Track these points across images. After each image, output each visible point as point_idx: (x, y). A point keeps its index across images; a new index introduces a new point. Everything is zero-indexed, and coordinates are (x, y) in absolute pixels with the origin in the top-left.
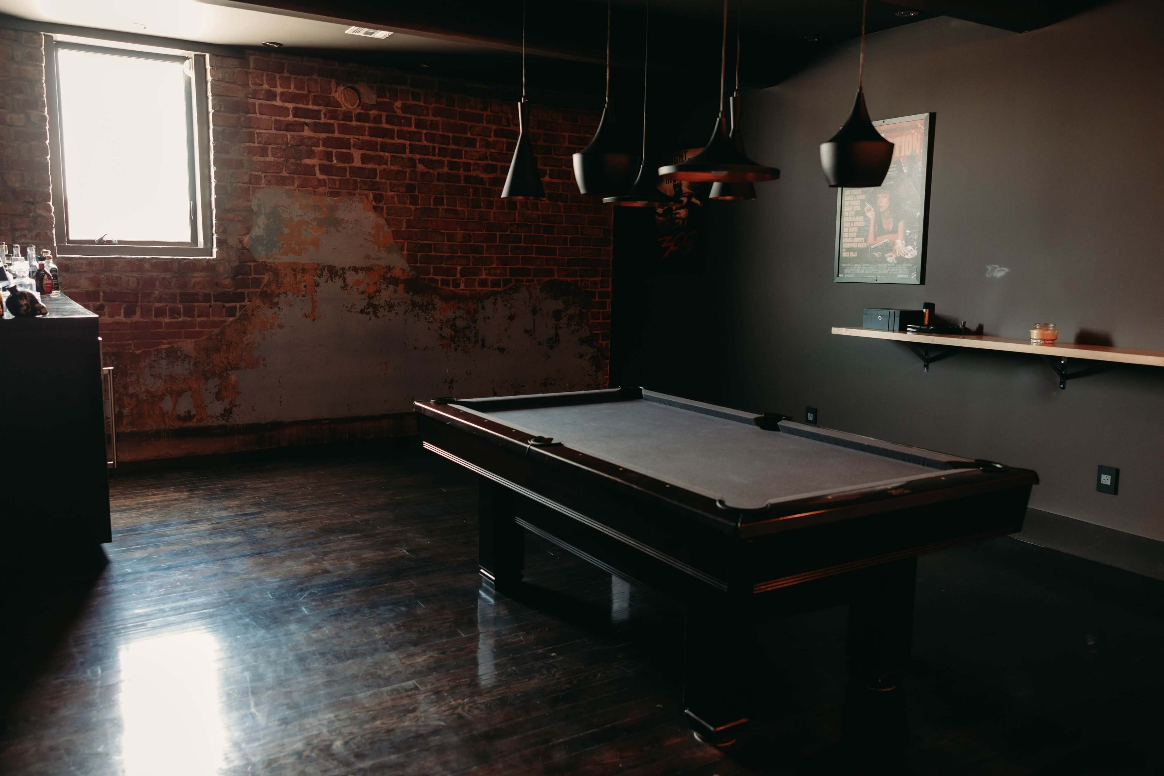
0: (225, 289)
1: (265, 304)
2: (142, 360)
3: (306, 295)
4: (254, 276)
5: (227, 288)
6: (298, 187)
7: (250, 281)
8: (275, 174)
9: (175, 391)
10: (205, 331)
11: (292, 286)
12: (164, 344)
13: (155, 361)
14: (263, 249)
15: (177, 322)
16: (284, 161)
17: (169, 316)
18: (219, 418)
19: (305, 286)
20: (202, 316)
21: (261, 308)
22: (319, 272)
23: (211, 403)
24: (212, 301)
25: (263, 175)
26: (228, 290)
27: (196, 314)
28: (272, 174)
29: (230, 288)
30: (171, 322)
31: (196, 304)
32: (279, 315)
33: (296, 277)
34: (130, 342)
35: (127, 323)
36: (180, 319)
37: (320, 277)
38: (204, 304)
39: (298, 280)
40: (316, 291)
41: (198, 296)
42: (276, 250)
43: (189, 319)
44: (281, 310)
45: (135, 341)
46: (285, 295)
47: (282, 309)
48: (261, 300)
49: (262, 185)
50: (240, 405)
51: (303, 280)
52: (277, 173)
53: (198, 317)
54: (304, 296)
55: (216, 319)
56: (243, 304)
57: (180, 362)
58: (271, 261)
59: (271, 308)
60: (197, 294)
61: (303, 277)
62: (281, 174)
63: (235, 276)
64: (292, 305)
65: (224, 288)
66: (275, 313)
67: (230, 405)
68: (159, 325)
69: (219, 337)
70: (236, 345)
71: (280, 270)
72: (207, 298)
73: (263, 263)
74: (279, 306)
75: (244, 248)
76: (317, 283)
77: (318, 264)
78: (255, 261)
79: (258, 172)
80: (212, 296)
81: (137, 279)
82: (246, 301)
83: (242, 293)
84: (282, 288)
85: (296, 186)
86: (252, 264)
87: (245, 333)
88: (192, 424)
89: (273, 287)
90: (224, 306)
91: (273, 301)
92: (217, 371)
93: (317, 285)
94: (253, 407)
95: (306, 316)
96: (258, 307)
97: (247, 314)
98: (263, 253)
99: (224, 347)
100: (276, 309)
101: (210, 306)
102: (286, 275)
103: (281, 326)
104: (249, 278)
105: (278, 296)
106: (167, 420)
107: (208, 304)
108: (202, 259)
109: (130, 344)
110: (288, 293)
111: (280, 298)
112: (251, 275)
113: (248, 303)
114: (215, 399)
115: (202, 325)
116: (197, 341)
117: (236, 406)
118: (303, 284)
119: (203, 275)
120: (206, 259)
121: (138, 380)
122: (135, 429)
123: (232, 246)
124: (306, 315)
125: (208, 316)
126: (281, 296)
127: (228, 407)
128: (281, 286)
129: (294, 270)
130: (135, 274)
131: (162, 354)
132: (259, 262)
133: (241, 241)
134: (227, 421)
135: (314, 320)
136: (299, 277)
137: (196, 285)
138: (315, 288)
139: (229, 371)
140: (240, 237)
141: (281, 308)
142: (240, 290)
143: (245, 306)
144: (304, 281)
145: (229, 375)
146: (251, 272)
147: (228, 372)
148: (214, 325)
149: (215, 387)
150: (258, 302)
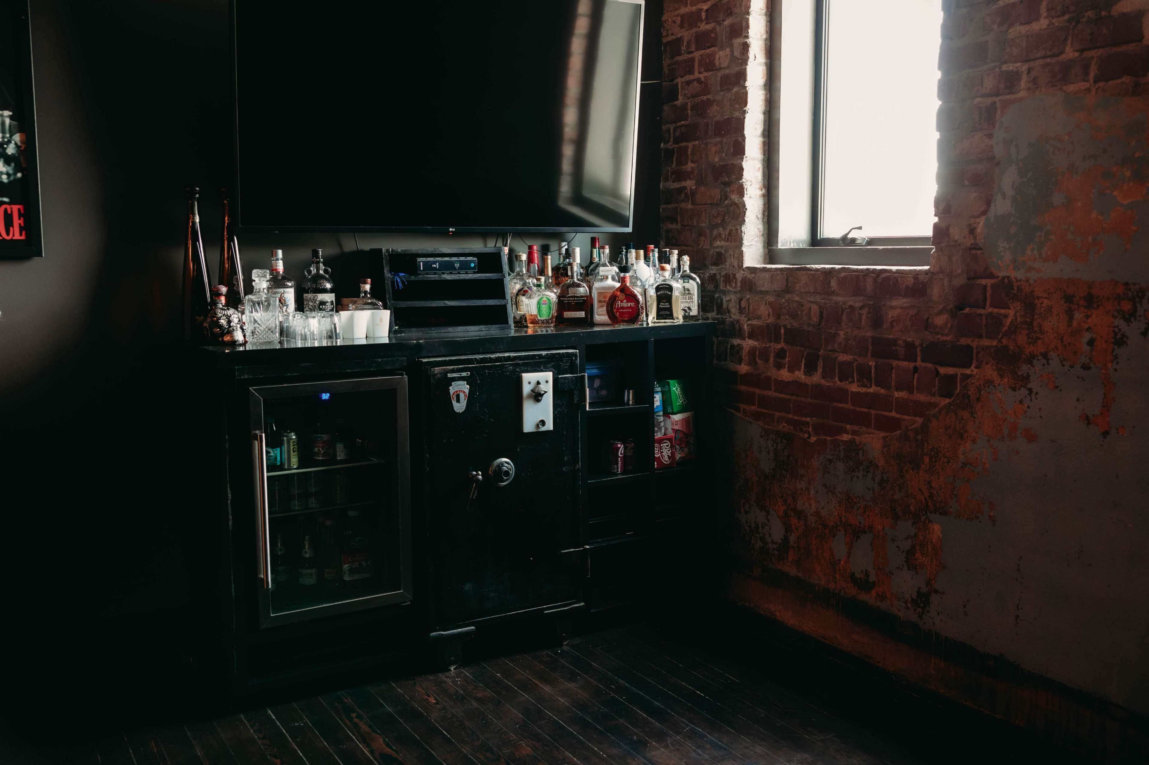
0: (939, 336)
1: (1002, 376)
2: (816, 456)
3: (1092, 365)
4: (990, 310)
5: (942, 335)
6: (1096, 81)
7: (984, 322)
8: (1048, 60)
9: (851, 525)
10: (904, 420)
11: (1062, 340)
12: (847, 432)
13: (830, 461)
14: (1007, 246)
15: (866, 394)
16: (1069, 21)
17: (858, 381)
18: (909, 605)
19: (1091, 343)
20: (902, 390)
21: (994, 386)
22: (1127, 306)
23: (898, 568)
24: (919, 359)
25: (1025, 68)
26: (945, 338)
27: (893, 383)
28: (1041, 62)
29: (947, 335)
30: (859, 392)
31: (895, 363)
32: (1028, 407)
33: (1071, 318)
34: (808, 419)
35: (806, 385)
36: (871, 390)
37: (1128, 321)
38: (905, 363)
39: (1075, 324)
40: (1116, 357)
41: (897, 348)
42: (1032, 250)
43: (883, 391)
44: (1033, 396)
45: (815, 419)
46: (1045, 362)
47: (1037, 393)
48: (995, 368)
49: (1021, 94)
50: (943, 593)
51: (1086, 326)
52: (1052, 56)
53: (897, 389)
54: (1086, 367)
55: (922, 398)
56: (968, 372)
57: (861, 472)
58: (1020, 275)
59: (1014, 389)
60: (895, 342)
61: (1088, 317)
62: (1063, 57)
63: (960, 307)
64: (1057, 387)
65: (938, 334)
66: (1021, 402)
67: (927, 586)
68: (842, 395)
69: (919, 437)
70: (946, 460)
71: (1038, 298)
72: (910, 349)
73: (1006, 281)
74: (1030, 386)
75: (975, 247)
76: (1119, 336)
77: (1127, 284)
78: (991, 276)
79: (1014, 62)
80: (918, 349)
81: (820, 307)
82: (972, 367)
83: (969, 347)
84: (1040, 342)
85: (1092, 81)
86: (989, 282)
87: (962, 438)
88: (869, 598)
89: (1022, 338)
90: (938, 373)
91: (1020, 373)
92: (912, 508)
93: (1121, 341)
94: (965, 606)
95: (1087, 420)
96: (989, 382)
97: (969, 396)
98: (1008, 256)
99: (927, 459)
100: (1024, 392)
101: (916, 369)
102: (1050, 309)
103: (1031, 437)
104: (981, 315)
105: (1030, 360)
106: (837, 576)
107: (912, 365)
108: (910, 270)
109: (808, 423)
110: (1052, 355)
111: (1033, 366)
112: (984, 307)
113: (975, 371)
114: (905, 564)
115: (902, 407)
116: (887, 437)
117: (936, 591)
118: (1087, 336)
119: (905, 305)
120: (915, 270)
121: (808, 489)
122: (800, 575)
123: (956, 241)
124: (1087, 418)
125: (911, 391)
126: (1035, 362)
127: (924, 589)
128: (1038, 338)
129: (1069, 299)
130: (818, 298)
131: (840, 451)
132: (999, 276)
133: (972, 231)
134: (921, 617)
135: (1105, 434)
136: (1077, 316)
137: (895, 324)
138: (1113, 350)
139: (931, 513)
140: (972, 221)
141: (1034, 391)
142: (963, 341)
143: (969, 376)
144: (1088, 329)
145: (930, 521)
146: (985, 299)
147: (929, 514)
148: (919, 409)
149: (907, 538)
150: (990, 371)
